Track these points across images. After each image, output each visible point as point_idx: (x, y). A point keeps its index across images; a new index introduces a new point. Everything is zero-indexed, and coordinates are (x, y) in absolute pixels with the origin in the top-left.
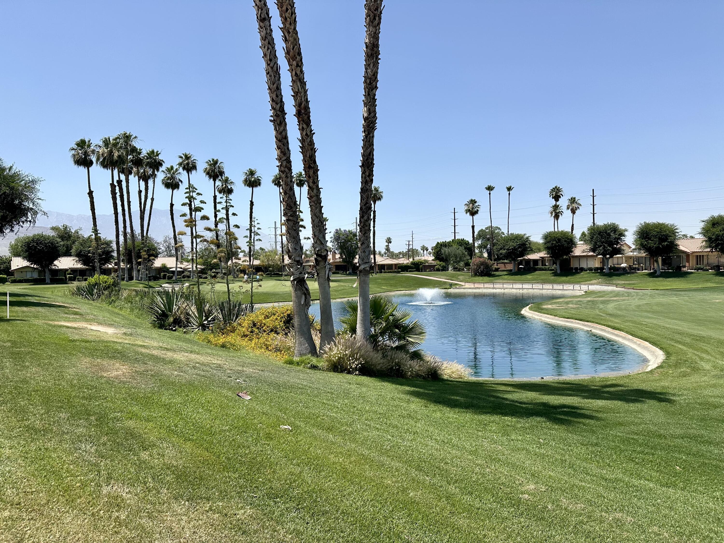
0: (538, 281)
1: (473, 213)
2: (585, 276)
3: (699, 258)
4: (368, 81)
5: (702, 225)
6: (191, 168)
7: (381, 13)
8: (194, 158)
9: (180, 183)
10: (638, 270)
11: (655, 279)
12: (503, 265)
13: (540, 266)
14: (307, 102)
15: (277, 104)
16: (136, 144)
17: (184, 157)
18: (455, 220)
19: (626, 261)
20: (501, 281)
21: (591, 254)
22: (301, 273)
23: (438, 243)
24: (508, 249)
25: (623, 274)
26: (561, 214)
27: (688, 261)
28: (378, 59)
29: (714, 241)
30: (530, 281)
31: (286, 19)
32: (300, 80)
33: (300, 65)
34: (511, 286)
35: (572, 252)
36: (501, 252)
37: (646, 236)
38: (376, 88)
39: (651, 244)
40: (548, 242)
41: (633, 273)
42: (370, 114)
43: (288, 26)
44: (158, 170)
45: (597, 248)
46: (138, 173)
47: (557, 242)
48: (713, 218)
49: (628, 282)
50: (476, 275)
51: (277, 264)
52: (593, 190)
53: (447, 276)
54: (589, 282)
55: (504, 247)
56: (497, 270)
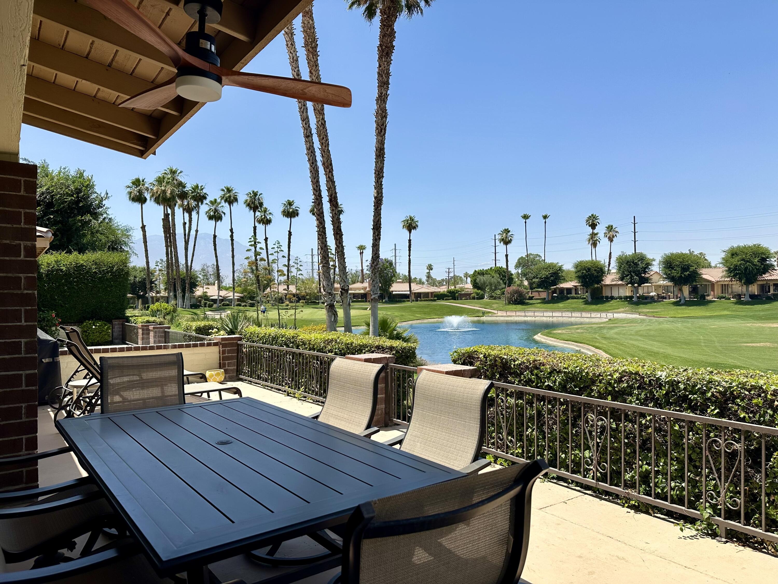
0: (568, 310)
1: (507, 242)
2: (614, 304)
3: (724, 287)
4: (377, 173)
5: (723, 255)
6: (233, 200)
7: (386, 126)
8: (236, 191)
9: (223, 215)
10: (666, 298)
11: (678, 307)
12: (537, 293)
13: (573, 295)
14: (336, 193)
15: (317, 191)
16: (181, 178)
17: (226, 190)
18: (495, 246)
19: (656, 290)
20: (534, 309)
21: (620, 282)
22: (332, 301)
23: (475, 271)
24: (541, 278)
25: (650, 303)
26: (599, 242)
27: (713, 290)
28: (383, 157)
29: (732, 271)
30: (561, 309)
31: (322, 144)
32: (331, 181)
33: (331, 171)
34: (542, 315)
35: (603, 280)
36: (534, 280)
37: (670, 266)
38: (383, 177)
39: (674, 273)
40: (579, 271)
41: (660, 301)
42: (378, 194)
43: (324, 148)
44: (202, 203)
45: (624, 277)
46: (182, 206)
47: (587, 272)
48: (732, 248)
49: (652, 310)
50: (509, 303)
51: (314, 293)
52: (634, 217)
53: (481, 304)
54: (616, 311)
55: (537, 275)
56: (531, 298)
